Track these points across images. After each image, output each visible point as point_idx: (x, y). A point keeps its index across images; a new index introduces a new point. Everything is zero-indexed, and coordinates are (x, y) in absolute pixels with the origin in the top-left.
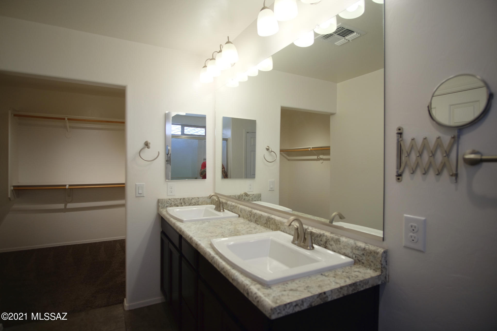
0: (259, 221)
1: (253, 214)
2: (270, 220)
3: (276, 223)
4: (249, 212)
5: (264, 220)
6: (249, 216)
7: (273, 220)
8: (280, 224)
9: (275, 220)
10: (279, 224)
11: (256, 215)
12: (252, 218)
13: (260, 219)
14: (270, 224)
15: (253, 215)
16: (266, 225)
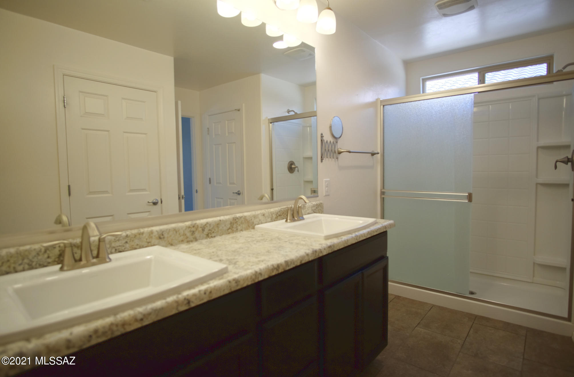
0: (215, 231)
1: (201, 227)
2: (237, 220)
3: (247, 220)
4: (189, 227)
5: (225, 225)
6: (188, 234)
7: (242, 218)
8: (253, 218)
9: (245, 217)
10: (251, 220)
11: (208, 225)
12: (197, 234)
13: (218, 227)
14: (238, 226)
15: (200, 229)
16: (230, 230)
